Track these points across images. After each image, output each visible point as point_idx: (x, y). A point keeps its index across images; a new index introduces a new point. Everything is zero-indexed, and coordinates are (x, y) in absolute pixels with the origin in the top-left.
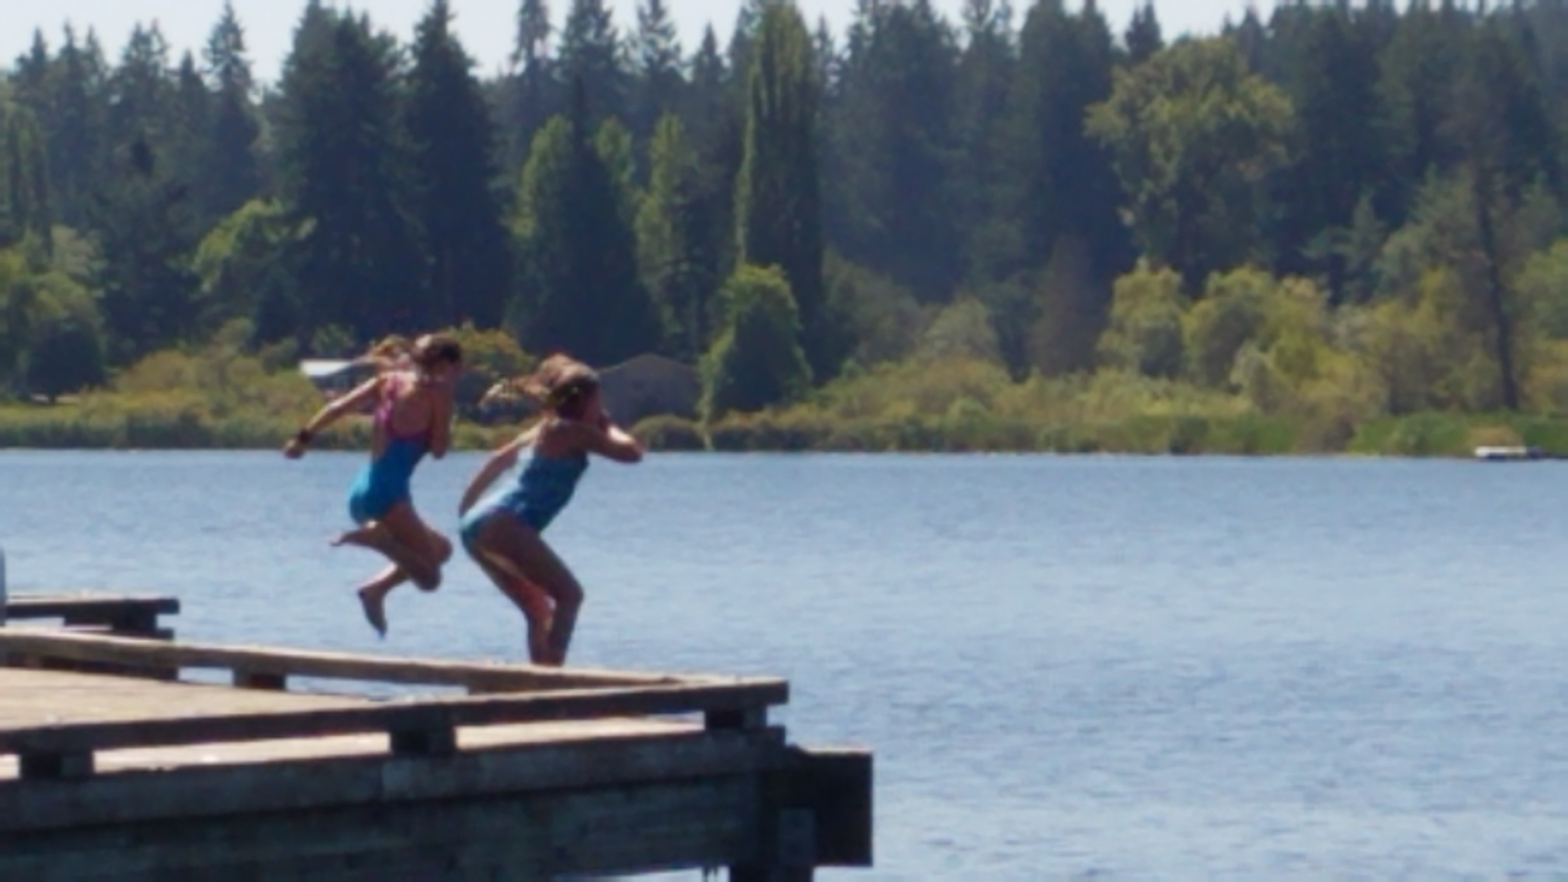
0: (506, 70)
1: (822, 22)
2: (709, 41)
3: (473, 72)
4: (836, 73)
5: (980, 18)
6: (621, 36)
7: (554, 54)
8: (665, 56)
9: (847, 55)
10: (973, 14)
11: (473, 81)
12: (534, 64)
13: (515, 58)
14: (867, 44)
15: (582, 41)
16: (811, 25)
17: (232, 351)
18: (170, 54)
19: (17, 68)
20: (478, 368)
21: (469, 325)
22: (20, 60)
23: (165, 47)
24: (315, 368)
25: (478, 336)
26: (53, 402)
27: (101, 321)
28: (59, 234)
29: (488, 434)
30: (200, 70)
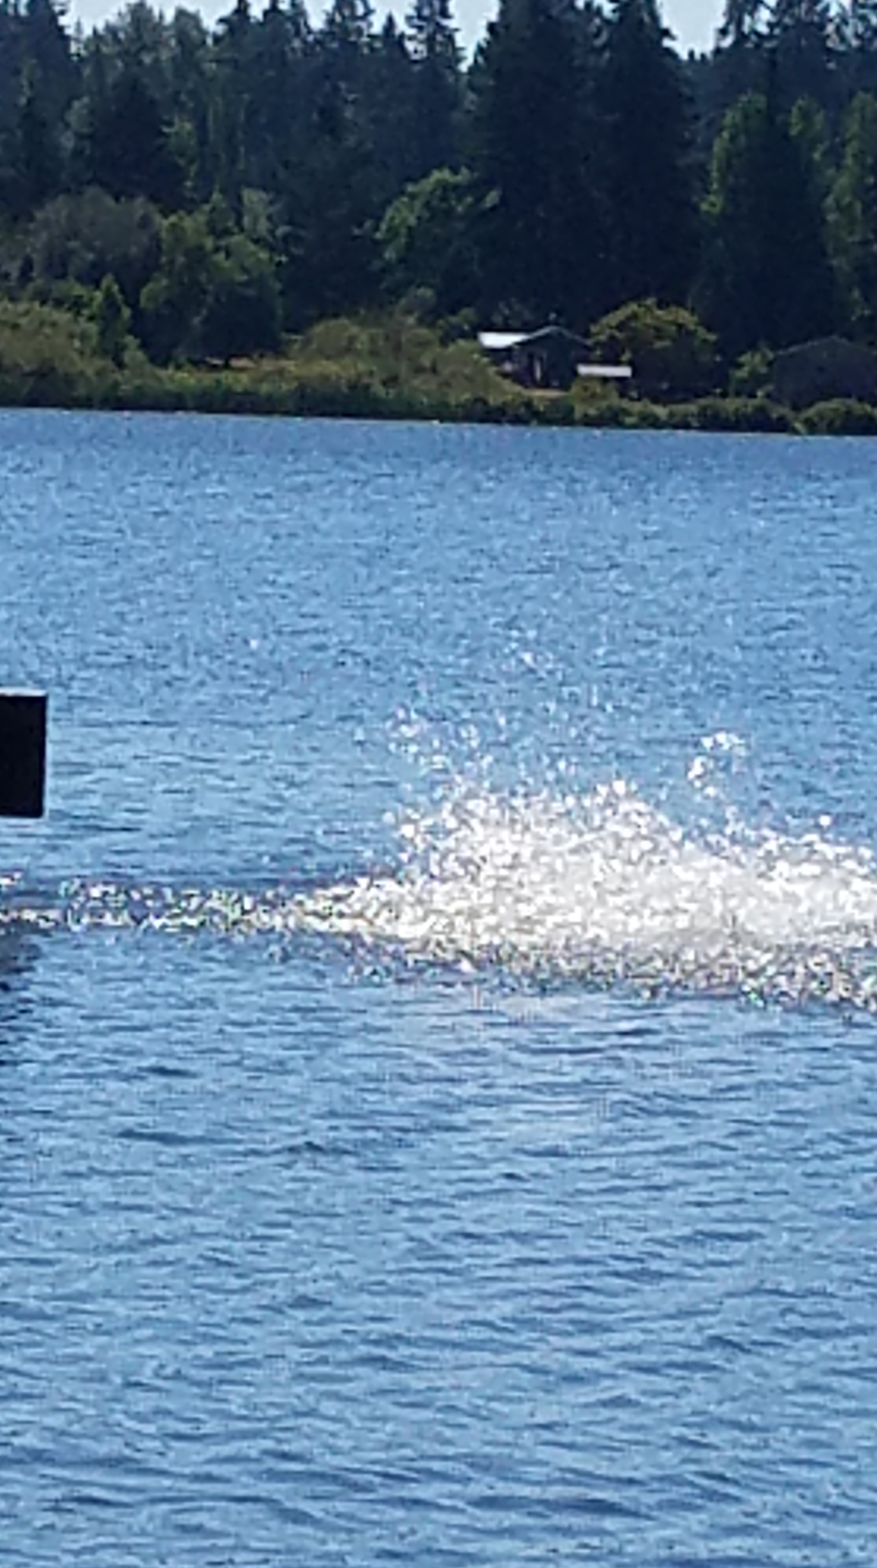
0: (712, 45)
6: (832, 12)
7: (763, 29)
12: (741, 38)
13: (723, 32)
15: (791, 16)
17: (411, 320)
18: (373, 18)
19: (220, 29)
20: (659, 344)
21: (650, 301)
22: (222, 21)
23: (369, 12)
24: (492, 340)
25: (659, 313)
26: (227, 366)
27: (278, 286)
28: (252, 197)
29: (661, 411)
30: (402, 36)
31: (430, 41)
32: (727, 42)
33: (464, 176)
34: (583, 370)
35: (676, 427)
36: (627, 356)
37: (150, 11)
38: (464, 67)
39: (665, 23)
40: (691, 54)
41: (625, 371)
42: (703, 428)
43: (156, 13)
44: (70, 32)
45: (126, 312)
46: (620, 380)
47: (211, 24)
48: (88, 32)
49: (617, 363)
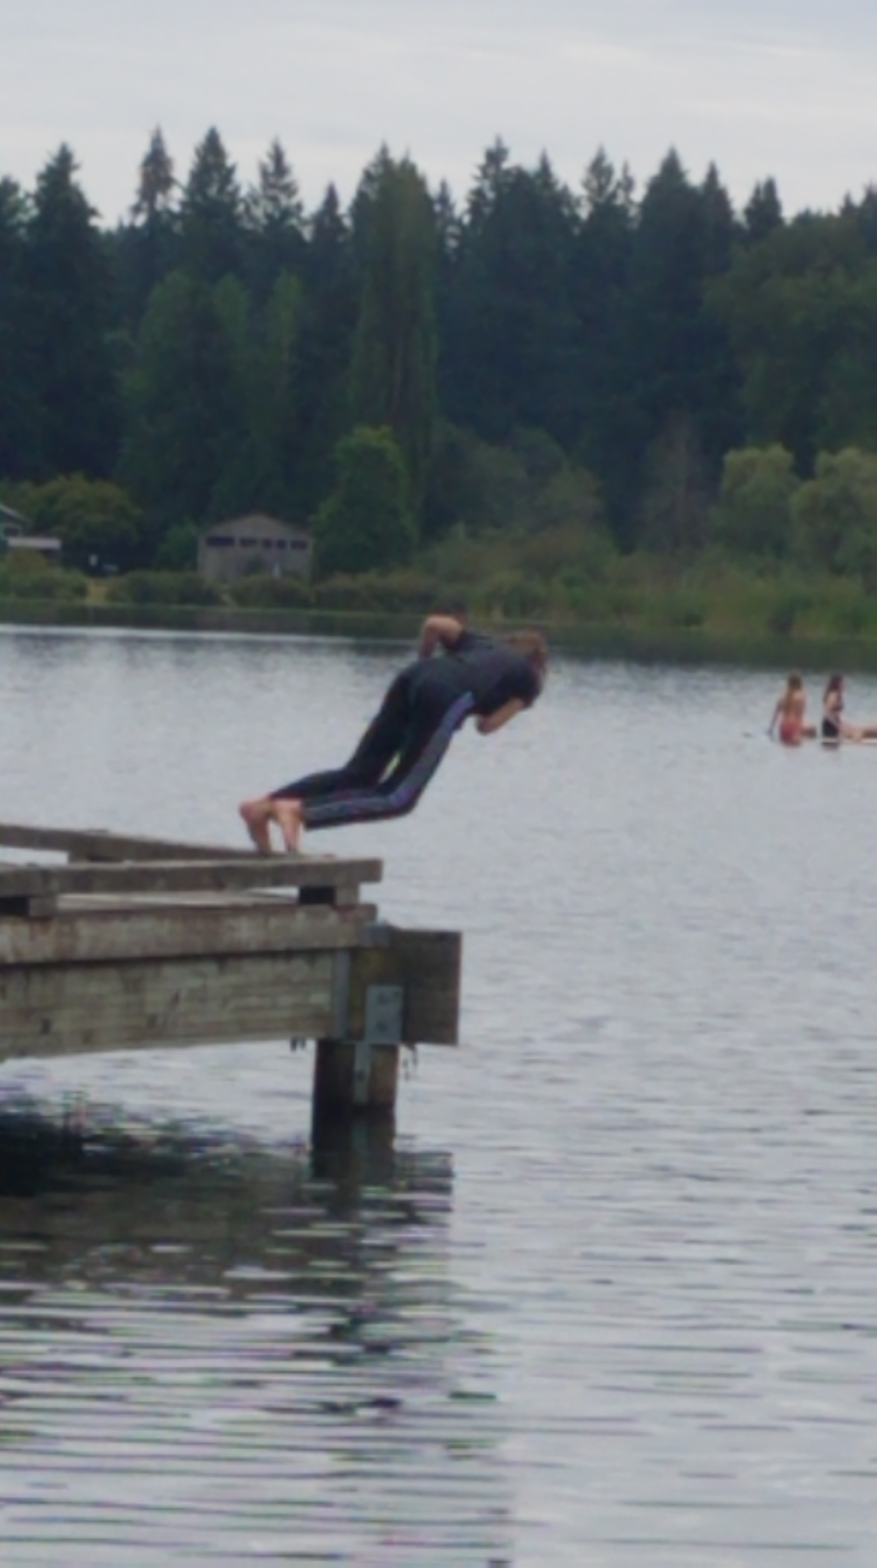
0: (127, 222)
1: (444, 186)
2: (331, 200)
3: (94, 221)
4: (454, 236)
5: (601, 188)
6: (244, 192)
7: (175, 207)
8: (286, 213)
9: (466, 219)
10: (594, 184)
11: (94, 230)
12: (154, 216)
13: (136, 209)
14: (487, 210)
15: (205, 196)
16: (433, 188)
20: (88, 518)
21: (78, 475)
25: (88, 486)
29: (90, 583)
32: (141, 220)
34: (15, 542)
41: (55, 544)
49: (47, 535)
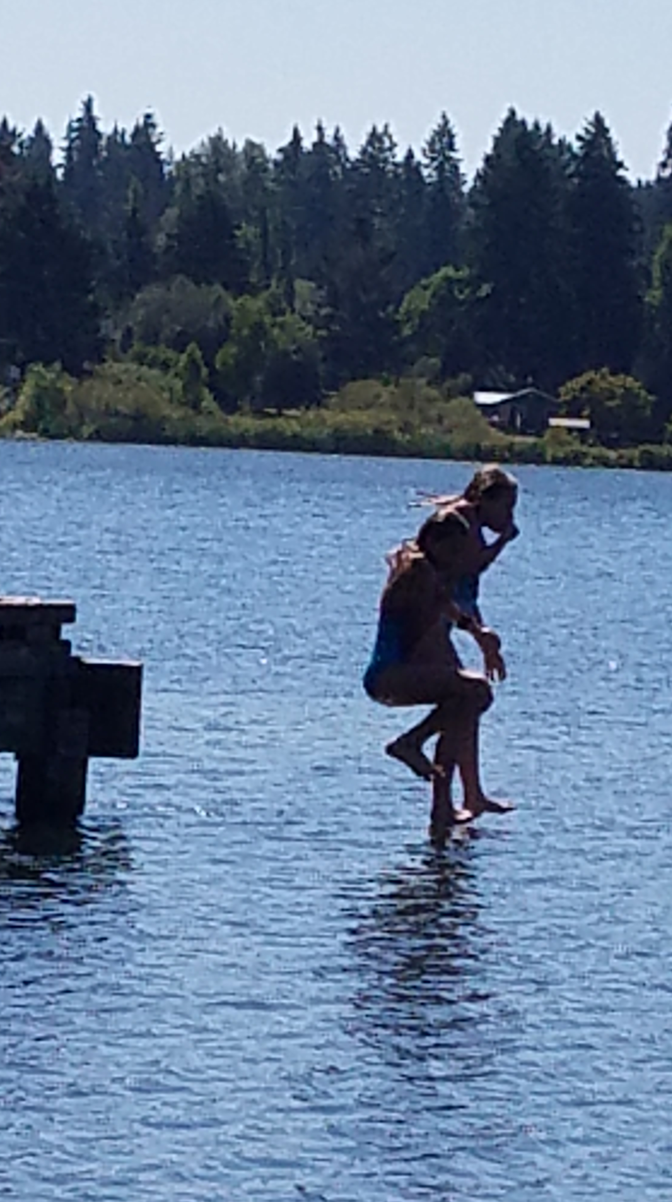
0: (655, 175)
13: (663, 166)
17: (423, 381)
18: (396, 150)
19: (279, 157)
20: (611, 404)
21: (605, 370)
22: (281, 150)
23: (393, 145)
24: (484, 398)
25: (611, 379)
26: (280, 415)
27: (320, 354)
28: (302, 286)
29: (612, 455)
30: (419, 164)
31: (440, 169)
32: (666, 173)
33: (464, 273)
34: (553, 422)
35: (623, 467)
36: (586, 413)
37: (226, 142)
38: (466, 189)
39: (620, 157)
40: (639, 182)
41: (584, 424)
42: (643, 468)
43: (230, 144)
44: (163, 157)
45: (205, 371)
46: (581, 430)
47: (272, 153)
48: (178, 157)
49: (579, 417)
